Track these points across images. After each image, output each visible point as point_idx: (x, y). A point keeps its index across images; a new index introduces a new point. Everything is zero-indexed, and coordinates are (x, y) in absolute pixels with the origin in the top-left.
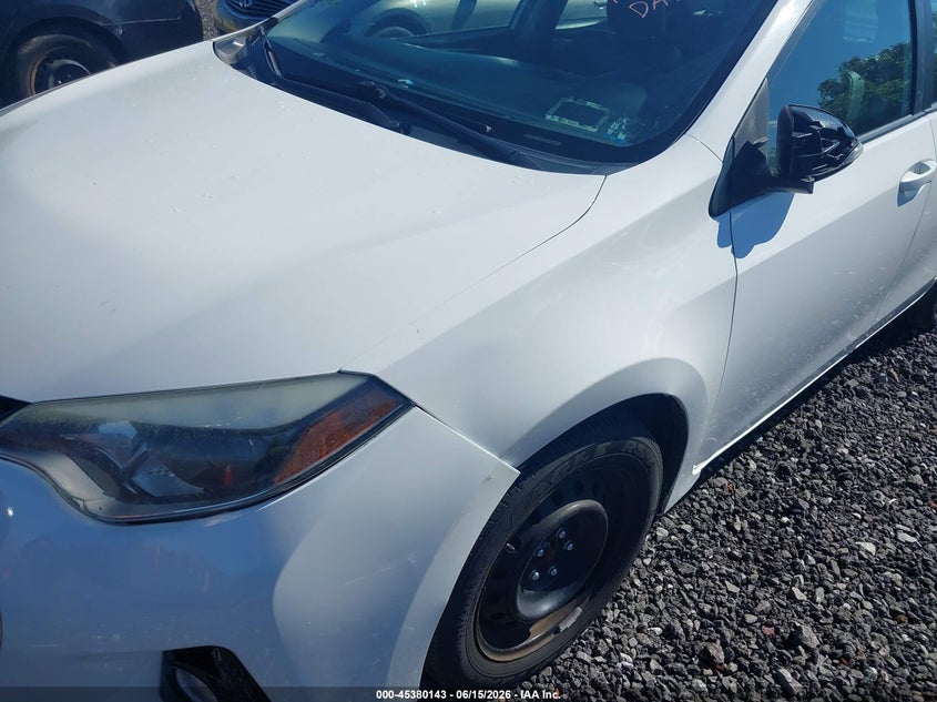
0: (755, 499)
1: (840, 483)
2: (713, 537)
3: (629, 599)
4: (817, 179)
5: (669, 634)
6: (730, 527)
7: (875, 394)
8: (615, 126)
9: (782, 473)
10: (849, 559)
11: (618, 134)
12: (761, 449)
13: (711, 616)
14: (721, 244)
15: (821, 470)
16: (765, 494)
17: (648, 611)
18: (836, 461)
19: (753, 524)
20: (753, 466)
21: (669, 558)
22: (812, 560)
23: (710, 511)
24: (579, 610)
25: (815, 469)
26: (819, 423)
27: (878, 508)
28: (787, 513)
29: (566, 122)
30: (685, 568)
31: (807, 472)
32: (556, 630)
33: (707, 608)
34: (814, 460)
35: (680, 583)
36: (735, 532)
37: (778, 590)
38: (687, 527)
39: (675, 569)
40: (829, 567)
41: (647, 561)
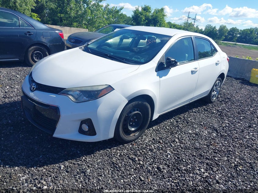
0: (171, 125)
1: (188, 124)
2: (163, 129)
3: (147, 135)
4: (172, 67)
5: (154, 139)
6: (166, 128)
7: (198, 113)
8: (142, 60)
9: (177, 122)
10: (186, 132)
11: (143, 60)
12: (174, 118)
13: (161, 138)
14: (157, 76)
15: (184, 122)
16: (173, 124)
17: (150, 137)
18: (187, 121)
19: (170, 128)
20: (172, 121)
21: (155, 131)
22: (180, 132)
23: (163, 126)
24: (138, 133)
25: (183, 122)
26: (186, 116)
27: (194, 127)
28: (177, 127)
29: (135, 59)
30: (157, 132)
31: (182, 122)
32: (135, 135)
33: (160, 137)
34: (183, 120)
35: (156, 134)
36: (167, 129)
37: (173, 136)
38: (159, 128)
39: (156, 132)
40: (183, 133)
41: (151, 131)
